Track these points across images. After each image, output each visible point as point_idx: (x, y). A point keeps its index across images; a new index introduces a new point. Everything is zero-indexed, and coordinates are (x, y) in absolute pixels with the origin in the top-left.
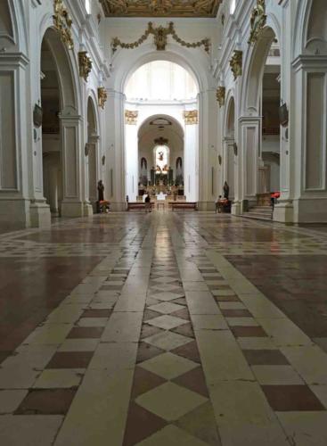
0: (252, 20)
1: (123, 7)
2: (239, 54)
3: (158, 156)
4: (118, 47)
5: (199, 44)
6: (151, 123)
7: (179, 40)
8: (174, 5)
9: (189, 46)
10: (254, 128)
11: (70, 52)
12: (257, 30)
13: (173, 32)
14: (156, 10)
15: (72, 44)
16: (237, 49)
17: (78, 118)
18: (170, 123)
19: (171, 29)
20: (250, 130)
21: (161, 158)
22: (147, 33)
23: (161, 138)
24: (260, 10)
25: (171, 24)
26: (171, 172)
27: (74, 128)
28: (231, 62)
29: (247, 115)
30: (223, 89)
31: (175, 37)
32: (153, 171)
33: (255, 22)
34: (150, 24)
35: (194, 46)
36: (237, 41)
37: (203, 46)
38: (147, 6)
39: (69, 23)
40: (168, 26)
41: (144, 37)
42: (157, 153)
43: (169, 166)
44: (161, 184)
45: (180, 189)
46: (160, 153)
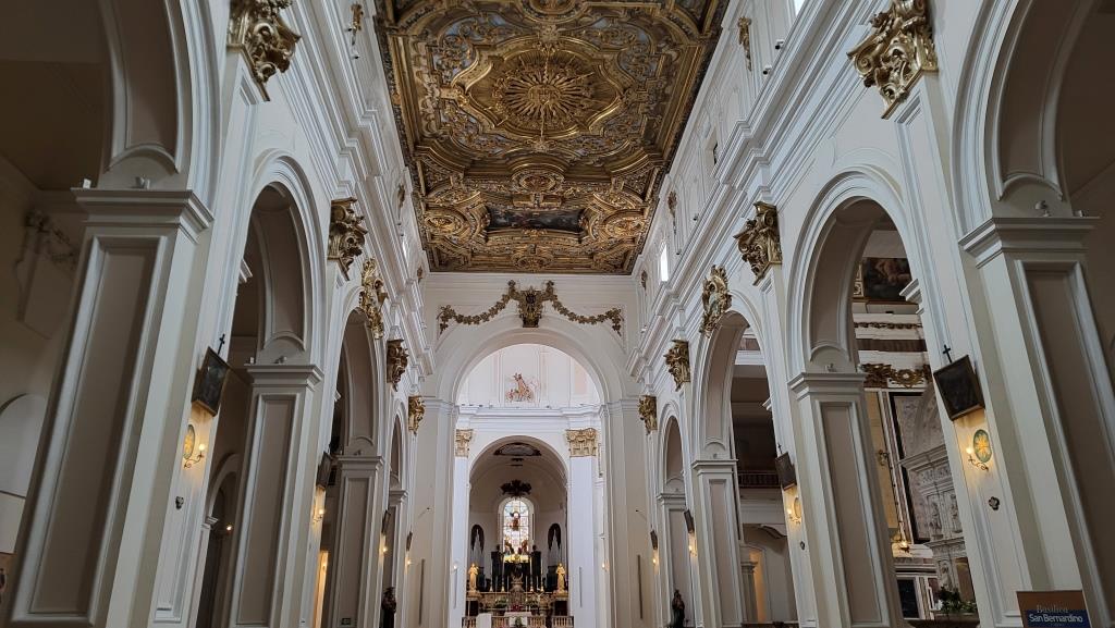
0: (706, 298)
1: (465, 257)
2: (683, 347)
4: (452, 322)
5: (601, 318)
6: (498, 453)
7: (564, 311)
8: (556, 257)
9: (582, 320)
10: (724, 481)
11: (377, 343)
12: (715, 313)
13: (553, 298)
14: (523, 263)
15: (382, 330)
16: (678, 337)
17: (376, 460)
18: (537, 453)
19: (550, 293)
20: (715, 486)
21: (516, 526)
22: (506, 298)
23: (516, 483)
24: (719, 285)
25: (550, 284)
26: (536, 556)
27: (367, 480)
28: (668, 358)
29: (709, 457)
30: (653, 400)
31: (557, 305)
33: (711, 301)
34: (512, 284)
35: (593, 320)
36: (677, 323)
37: (609, 323)
38: (509, 256)
39: (382, 298)
40: (545, 287)
41: (500, 306)
42: (507, 514)
43: (532, 543)
44: (517, 587)
45: (560, 599)
46: (512, 515)
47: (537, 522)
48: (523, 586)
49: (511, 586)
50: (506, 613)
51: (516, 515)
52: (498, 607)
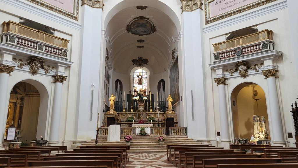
3: (136, 79)
21: (140, 82)
23: (140, 59)
32: (129, 96)
42: (135, 76)
43: (149, 90)
44: (141, 109)
45: (170, 117)
46: (138, 77)
47: (151, 79)
48: (145, 108)
49: (137, 108)
50: (133, 125)
51: (140, 77)
52: (129, 121)
